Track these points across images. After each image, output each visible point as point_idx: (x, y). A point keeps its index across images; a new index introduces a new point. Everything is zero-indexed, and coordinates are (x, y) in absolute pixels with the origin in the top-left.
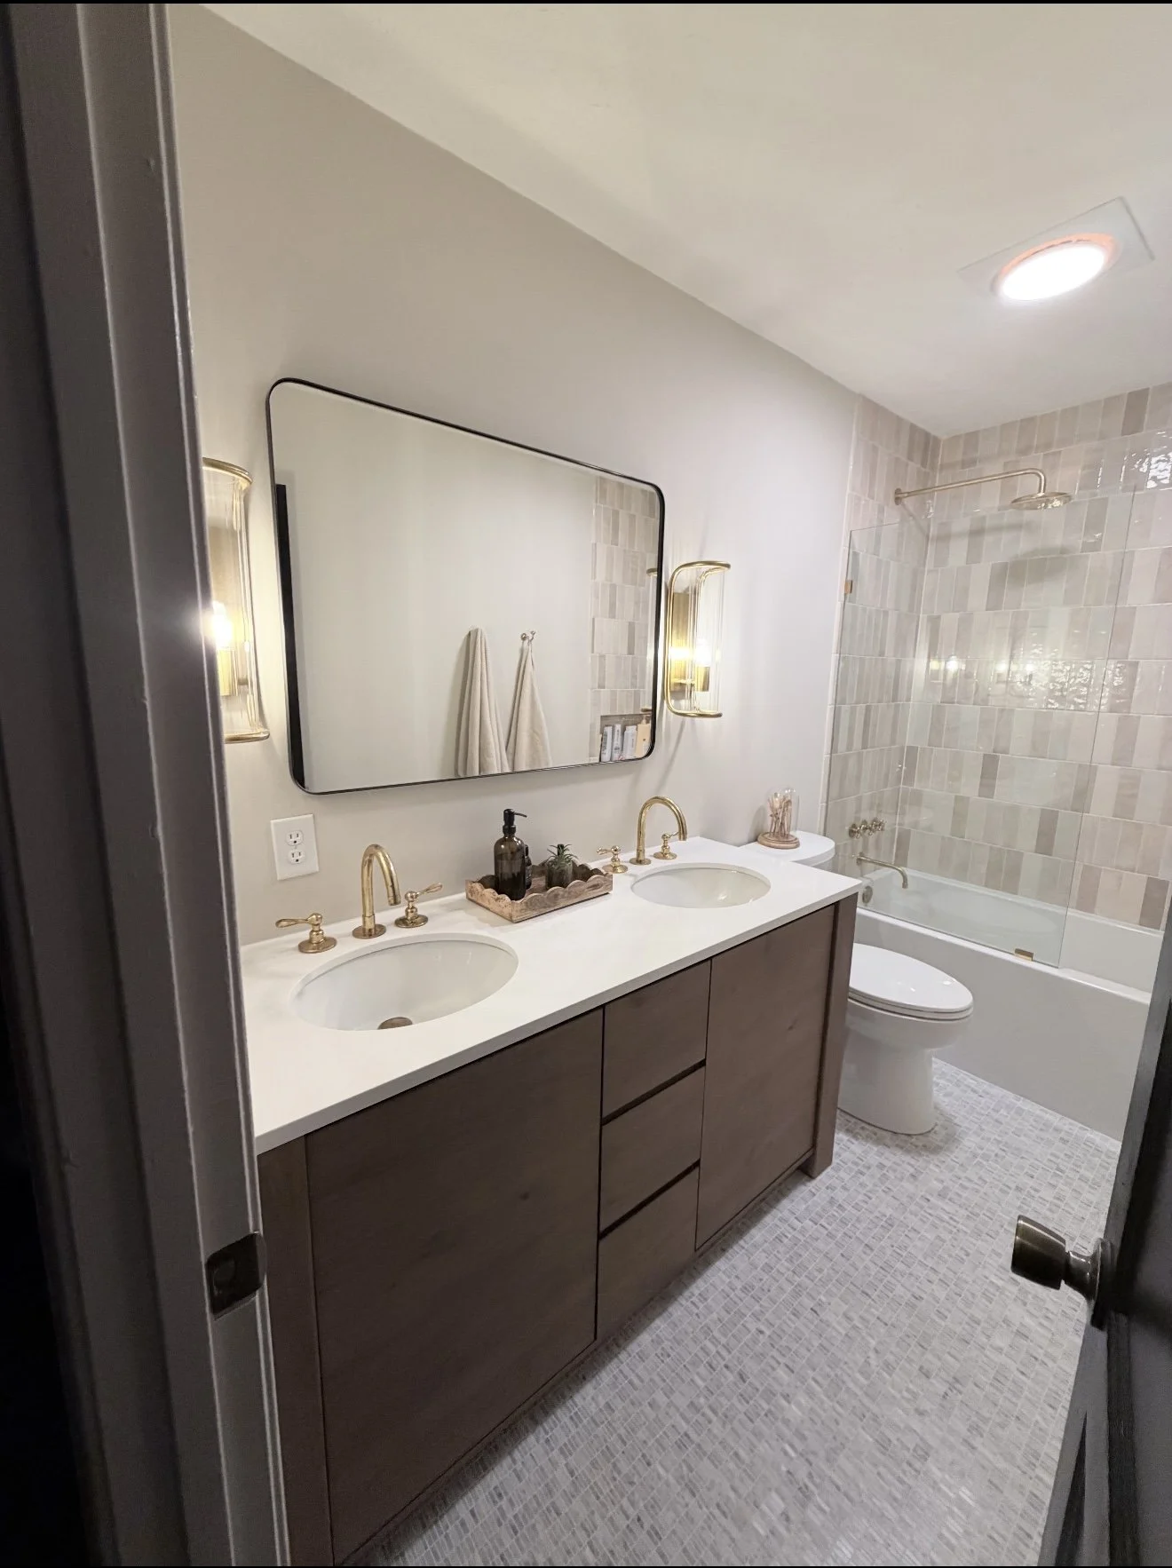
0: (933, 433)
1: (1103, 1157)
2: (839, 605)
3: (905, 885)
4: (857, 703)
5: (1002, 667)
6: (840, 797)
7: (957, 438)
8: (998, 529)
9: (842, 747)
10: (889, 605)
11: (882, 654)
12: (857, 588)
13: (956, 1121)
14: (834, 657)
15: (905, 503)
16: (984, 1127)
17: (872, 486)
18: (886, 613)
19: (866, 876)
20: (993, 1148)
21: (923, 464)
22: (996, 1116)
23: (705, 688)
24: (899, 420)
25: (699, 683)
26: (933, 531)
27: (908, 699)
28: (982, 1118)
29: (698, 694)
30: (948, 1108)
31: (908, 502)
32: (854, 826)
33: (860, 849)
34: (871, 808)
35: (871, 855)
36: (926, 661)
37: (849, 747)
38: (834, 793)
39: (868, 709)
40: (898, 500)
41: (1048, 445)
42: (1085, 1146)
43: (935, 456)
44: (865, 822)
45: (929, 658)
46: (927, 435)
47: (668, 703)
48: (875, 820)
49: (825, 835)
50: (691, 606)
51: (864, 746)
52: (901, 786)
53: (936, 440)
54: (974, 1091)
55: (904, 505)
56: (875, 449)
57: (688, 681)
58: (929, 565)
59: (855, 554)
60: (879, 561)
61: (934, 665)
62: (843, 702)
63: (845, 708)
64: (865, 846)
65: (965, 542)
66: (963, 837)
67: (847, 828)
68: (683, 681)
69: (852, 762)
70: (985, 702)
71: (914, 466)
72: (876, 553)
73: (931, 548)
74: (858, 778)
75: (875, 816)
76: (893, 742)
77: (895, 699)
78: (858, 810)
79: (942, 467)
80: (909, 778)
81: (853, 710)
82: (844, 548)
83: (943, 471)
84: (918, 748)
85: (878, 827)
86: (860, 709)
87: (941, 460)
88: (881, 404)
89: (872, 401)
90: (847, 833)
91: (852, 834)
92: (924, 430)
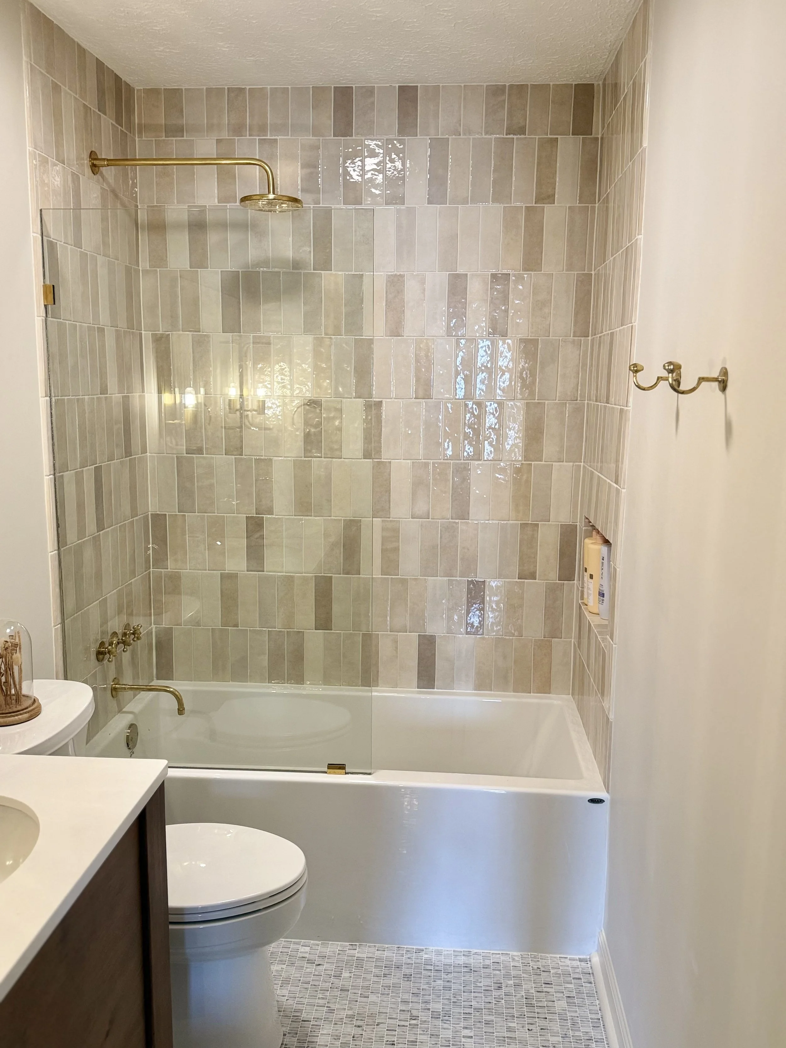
0: (125, 77)
1: (443, 975)
2: (38, 323)
3: (181, 711)
4: (83, 466)
5: (233, 392)
6: (79, 608)
7: (156, 92)
8: (223, 226)
9: (72, 537)
10: (104, 318)
11: (104, 391)
12: (61, 293)
13: (304, 1016)
14: (43, 402)
15: (104, 172)
16: (333, 1007)
17: (59, 144)
18: (101, 330)
19: (124, 710)
20: (349, 1030)
21: (118, 120)
22: (339, 983)
26: (142, 216)
27: (144, 451)
28: (328, 994)
30: (291, 1002)
31: (109, 172)
32: (102, 644)
33: (112, 674)
34: (120, 612)
35: (128, 680)
36: (156, 395)
37: (81, 532)
38: (70, 605)
39: (98, 470)
40: (95, 168)
41: (262, 129)
42: (426, 972)
43: (130, 111)
44: (115, 634)
45: (160, 392)
46: (118, 79)
48: (127, 626)
49: (66, 678)
51: (100, 526)
52: (151, 570)
53: (130, 89)
54: (310, 962)
55: (103, 177)
56: (56, 88)
58: (144, 264)
59: (52, 246)
60: (84, 256)
61: (167, 398)
62: (65, 468)
63: (68, 476)
64: (119, 669)
65: (184, 237)
66: (236, 625)
67: (93, 650)
69: (88, 553)
70: (239, 449)
71: (107, 121)
72: (78, 243)
73: (143, 238)
74: (98, 576)
75: (125, 622)
76: (134, 513)
77: (128, 453)
78: (104, 622)
79: (142, 128)
80: (160, 559)
81: (79, 478)
82: (34, 235)
83: (144, 138)
84: (166, 514)
85: (133, 636)
86: (88, 473)
87: (140, 118)
88: (55, 22)
89: (43, 14)
90: (93, 657)
91: (101, 657)
92: (113, 71)
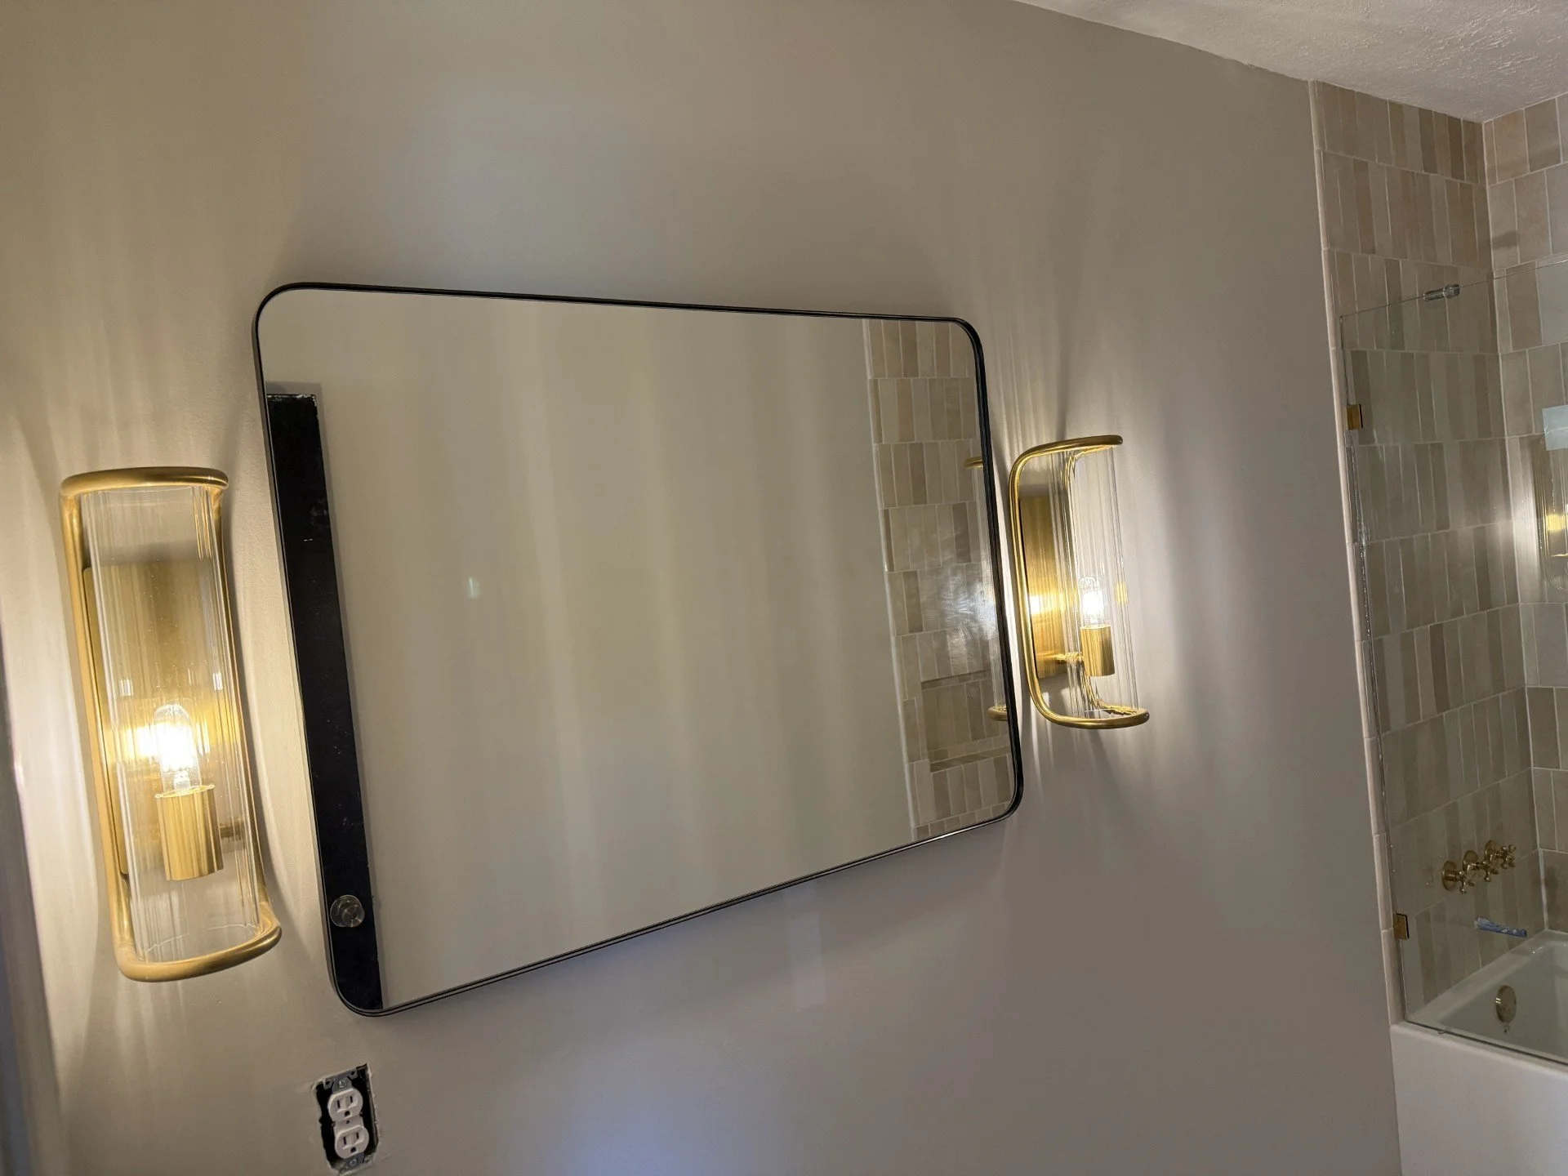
0: (1463, 115)
2: (1343, 453)
4: (1413, 626)
6: (1412, 814)
7: (1514, 117)
9: (1398, 719)
10: (1442, 430)
18: (1437, 447)
21: (1458, 175)
23: (1108, 668)
24: (1397, 108)
25: (1095, 660)
26: (1499, 285)
27: (1514, 600)
29: (1097, 682)
34: (1480, 824)
36: (1535, 518)
37: (1414, 713)
39: (1437, 631)
43: (1477, 157)
44: (1472, 857)
45: (1539, 515)
46: (1454, 123)
47: (1037, 701)
48: (1492, 847)
50: (1055, 512)
51: (1442, 703)
52: (1533, 769)
53: (1474, 128)
57: (1070, 657)
58: (1505, 345)
59: (1357, 355)
60: (1406, 357)
61: (1553, 522)
62: (1385, 631)
63: (1391, 639)
64: (1482, 903)
67: (1438, 873)
68: (1060, 657)
69: (1424, 741)
71: (1439, 180)
72: (1397, 344)
74: (1443, 770)
75: (1490, 839)
76: (1500, 688)
77: (1486, 604)
78: (1457, 837)
79: (1496, 172)
80: (1547, 751)
81: (1406, 643)
82: (1334, 349)
83: (1498, 183)
84: (1552, 689)
85: (1501, 861)
86: (1421, 635)
87: (1491, 160)
88: (1356, 90)
89: (1340, 88)
90: (1439, 883)
91: (1451, 883)
92: (1445, 115)
